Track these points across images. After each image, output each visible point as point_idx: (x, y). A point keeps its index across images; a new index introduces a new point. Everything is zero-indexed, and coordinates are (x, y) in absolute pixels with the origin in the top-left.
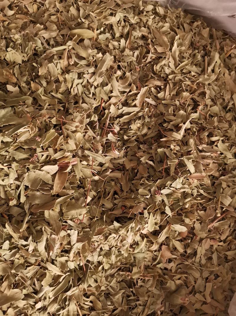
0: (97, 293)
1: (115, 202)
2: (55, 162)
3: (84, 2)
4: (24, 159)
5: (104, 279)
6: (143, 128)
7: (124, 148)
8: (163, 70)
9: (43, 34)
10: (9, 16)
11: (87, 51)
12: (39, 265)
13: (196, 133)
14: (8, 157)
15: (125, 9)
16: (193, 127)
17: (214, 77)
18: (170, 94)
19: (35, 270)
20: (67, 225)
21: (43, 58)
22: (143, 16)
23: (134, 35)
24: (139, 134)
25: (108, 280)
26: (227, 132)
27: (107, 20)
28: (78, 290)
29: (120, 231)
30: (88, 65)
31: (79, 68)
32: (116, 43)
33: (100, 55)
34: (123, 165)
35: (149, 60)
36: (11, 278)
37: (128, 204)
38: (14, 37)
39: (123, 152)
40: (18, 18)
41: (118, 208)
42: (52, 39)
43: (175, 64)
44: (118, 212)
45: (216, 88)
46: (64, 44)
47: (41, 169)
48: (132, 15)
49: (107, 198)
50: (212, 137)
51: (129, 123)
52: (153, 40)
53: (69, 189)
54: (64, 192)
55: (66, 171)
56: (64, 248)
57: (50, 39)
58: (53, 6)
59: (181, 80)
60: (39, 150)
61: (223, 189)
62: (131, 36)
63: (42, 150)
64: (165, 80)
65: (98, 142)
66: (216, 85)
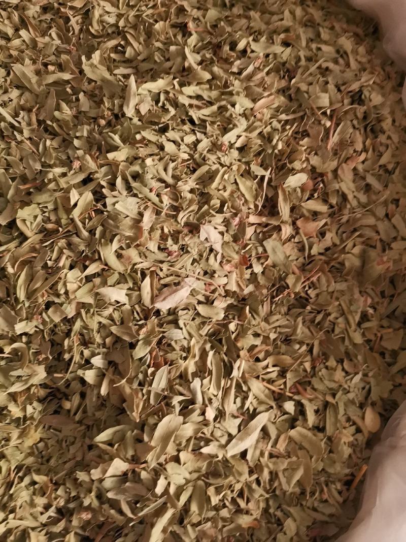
8: (104, 24)
13: (214, 58)
16: (204, 55)
23: (31, 16)
25: (271, 321)
26: (252, 28)
28: (244, 362)
35: (77, 28)
52: (61, 1)
59: (137, 17)
61: (307, 93)
62: (28, 20)
64: (118, 32)
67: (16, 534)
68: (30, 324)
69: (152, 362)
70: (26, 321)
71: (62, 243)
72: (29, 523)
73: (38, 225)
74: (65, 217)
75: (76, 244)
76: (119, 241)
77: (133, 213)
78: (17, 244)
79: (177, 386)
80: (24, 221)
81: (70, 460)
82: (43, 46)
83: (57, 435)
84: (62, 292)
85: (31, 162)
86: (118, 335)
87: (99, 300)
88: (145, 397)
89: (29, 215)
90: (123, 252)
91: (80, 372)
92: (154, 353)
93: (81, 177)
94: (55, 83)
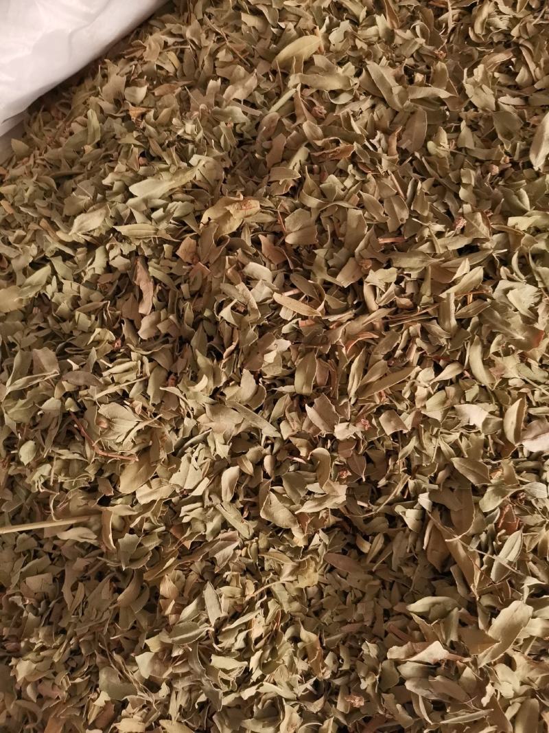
67: (265, 701)
68: (351, 427)
69: (502, 521)
70: (347, 423)
71: (415, 328)
72: (283, 692)
73: (390, 296)
74: (428, 293)
75: (435, 334)
76: (499, 344)
77: (524, 309)
78: (352, 316)
79: (531, 563)
80: (374, 288)
81: (355, 622)
82: (401, 43)
83: (339, 583)
84: (407, 396)
85: (396, 208)
86: (461, 471)
87: (448, 418)
88: (485, 566)
89: (380, 280)
90: (498, 360)
91: (399, 509)
92: (507, 510)
93: (462, 242)
94: (423, 101)
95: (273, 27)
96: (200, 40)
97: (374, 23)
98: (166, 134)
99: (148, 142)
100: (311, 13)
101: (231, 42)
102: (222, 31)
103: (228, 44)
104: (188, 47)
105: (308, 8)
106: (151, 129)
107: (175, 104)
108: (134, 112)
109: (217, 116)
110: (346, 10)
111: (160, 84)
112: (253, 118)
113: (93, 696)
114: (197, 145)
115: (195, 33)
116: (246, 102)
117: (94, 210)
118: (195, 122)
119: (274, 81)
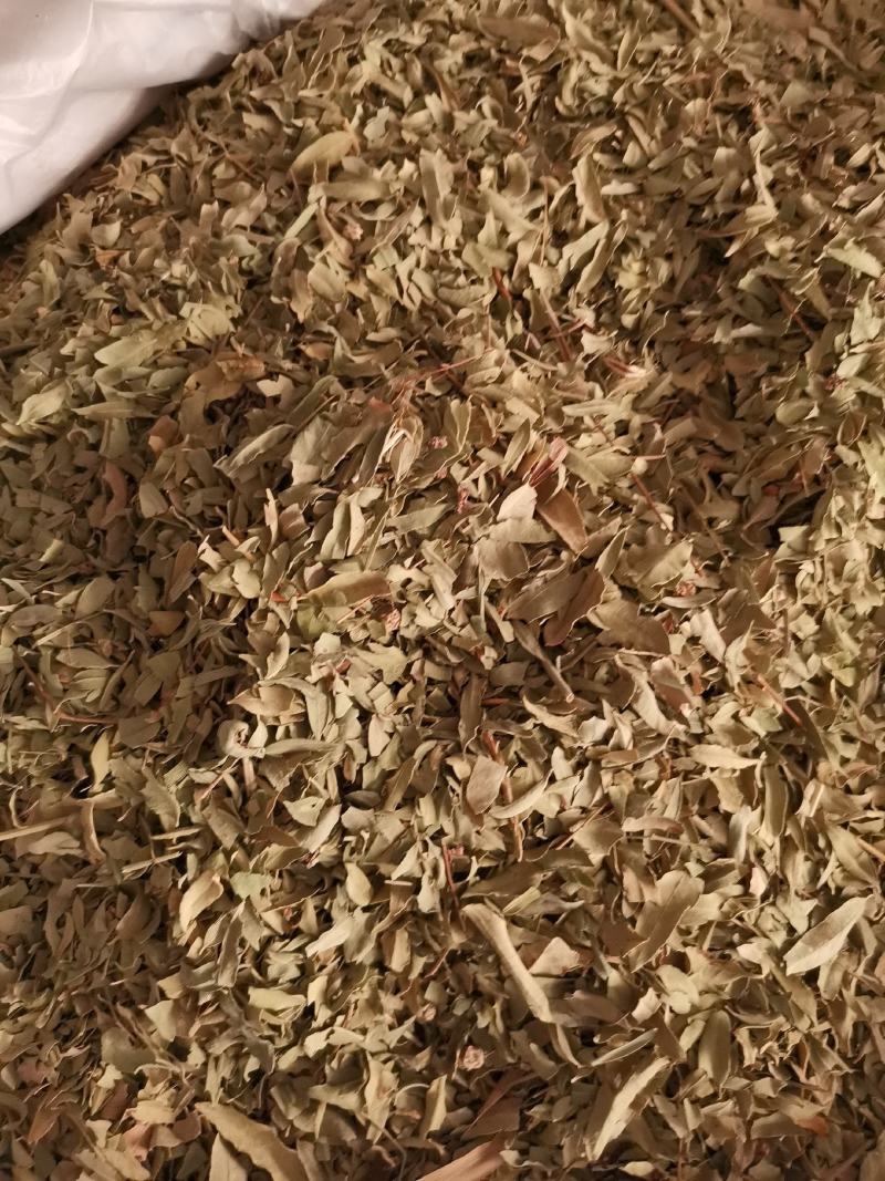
0: (874, 770)
1: (735, 492)
2: (515, 479)
3: (261, 85)
4: (439, 522)
5: (864, 719)
6: (653, 265)
7: (645, 350)
8: (586, 95)
9: (235, 218)
10: (116, 244)
11: (373, 180)
12: (675, 775)
13: (802, 178)
14: (398, 543)
15: (373, 27)
16: (783, 170)
17: (724, 25)
18: (653, 138)
19: (677, 792)
20: (670, 616)
21: (279, 277)
22: (429, 11)
23: (446, 69)
24: (653, 286)
25: (879, 715)
26: (875, 125)
27: (353, 81)
28: (823, 787)
29: (813, 543)
30: (399, 211)
31: (383, 234)
32: (419, 118)
33: (408, 166)
34: (678, 392)
35: (531, 98)
36: (633, 854)
37: (778, 467)
38: (171, 276)
39: (648, 361)
40: (139, 234)
41: (755, 501)
42: (266, 215)
43: (603, 59)
44: (766, 511)
45: (751, 47)
46: (301, 204)
47: (498, 518)
48: (403, 28)
49: (707, 498)
50: (849, 157)
51: (607, 281)
52: (504, 45)
53: (601, 525)
54: (595, 540)
55: (557, 491)
56: (706, 681)
57: (259, 218)
58: (195, 148)
59: (648, 86)
60: (458, 472)
62: (442, 79)
63: (465, 469)
64: (610, 112)
65: (570, 377)
66: (745, 41)
72: (370, 1043)
79: (696, 817)
82: (464, 128)
95: (288, 126)
96: (190, 156)
97: (424, 107)
98: (145, 281)
99: (123, 294)
100: (337, 103)
101: (232, 153)
102: (221, 141)
103: (227, 155)
104: (176, 166)
105: (333, 96)
106: (127, 277)
107: (159, 241)
108: (103, 258)
109: (215, 251)
110: (385, 93)
111: (137, 218)
112: (264, 248)
113: (95, 1073)
114: (188, 292)
115: (184, 147)
116: (254, 229)
117: (50, 389)
118: (185, 261)
119: (289, 197)
